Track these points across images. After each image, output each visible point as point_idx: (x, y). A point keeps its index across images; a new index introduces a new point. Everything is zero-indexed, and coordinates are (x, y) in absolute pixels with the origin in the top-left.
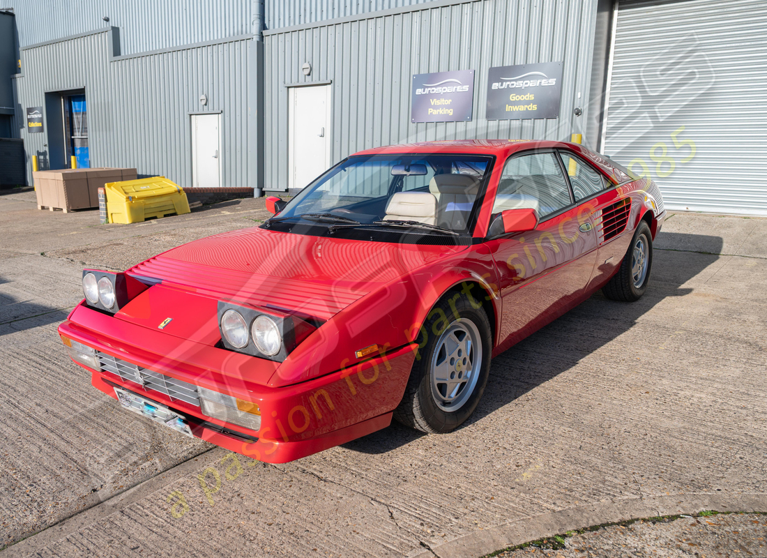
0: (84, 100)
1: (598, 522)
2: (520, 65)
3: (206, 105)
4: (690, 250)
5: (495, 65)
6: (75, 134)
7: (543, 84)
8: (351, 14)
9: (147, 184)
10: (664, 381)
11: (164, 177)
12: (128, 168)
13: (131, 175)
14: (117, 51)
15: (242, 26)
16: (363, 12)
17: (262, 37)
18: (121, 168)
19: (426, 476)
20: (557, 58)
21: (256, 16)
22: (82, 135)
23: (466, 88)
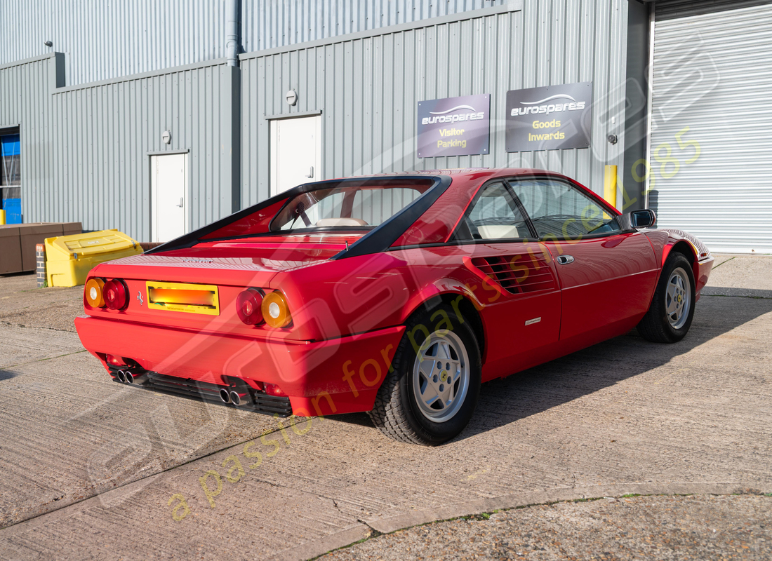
0: (19, 140)
1: (525, 503)
2: (543, 87)
3: (169, 143)
4: (740, 295)
5: (514, 88)
6: (3, 183)
7: (570, 109)
8: (344, 33)
9: (96, 238)
10: (644, 409)
11: (117, 230)
12: (71, 221)
13: (76, 229)
14: (61, 82)
15: (214, 48)
16: (358, 30)
17: (238, 62)
18: (61, 222)
19: (375, 480)
20: (586, 77)
21: (231, 38)
22: (11, 184)
23: (481, 115)
